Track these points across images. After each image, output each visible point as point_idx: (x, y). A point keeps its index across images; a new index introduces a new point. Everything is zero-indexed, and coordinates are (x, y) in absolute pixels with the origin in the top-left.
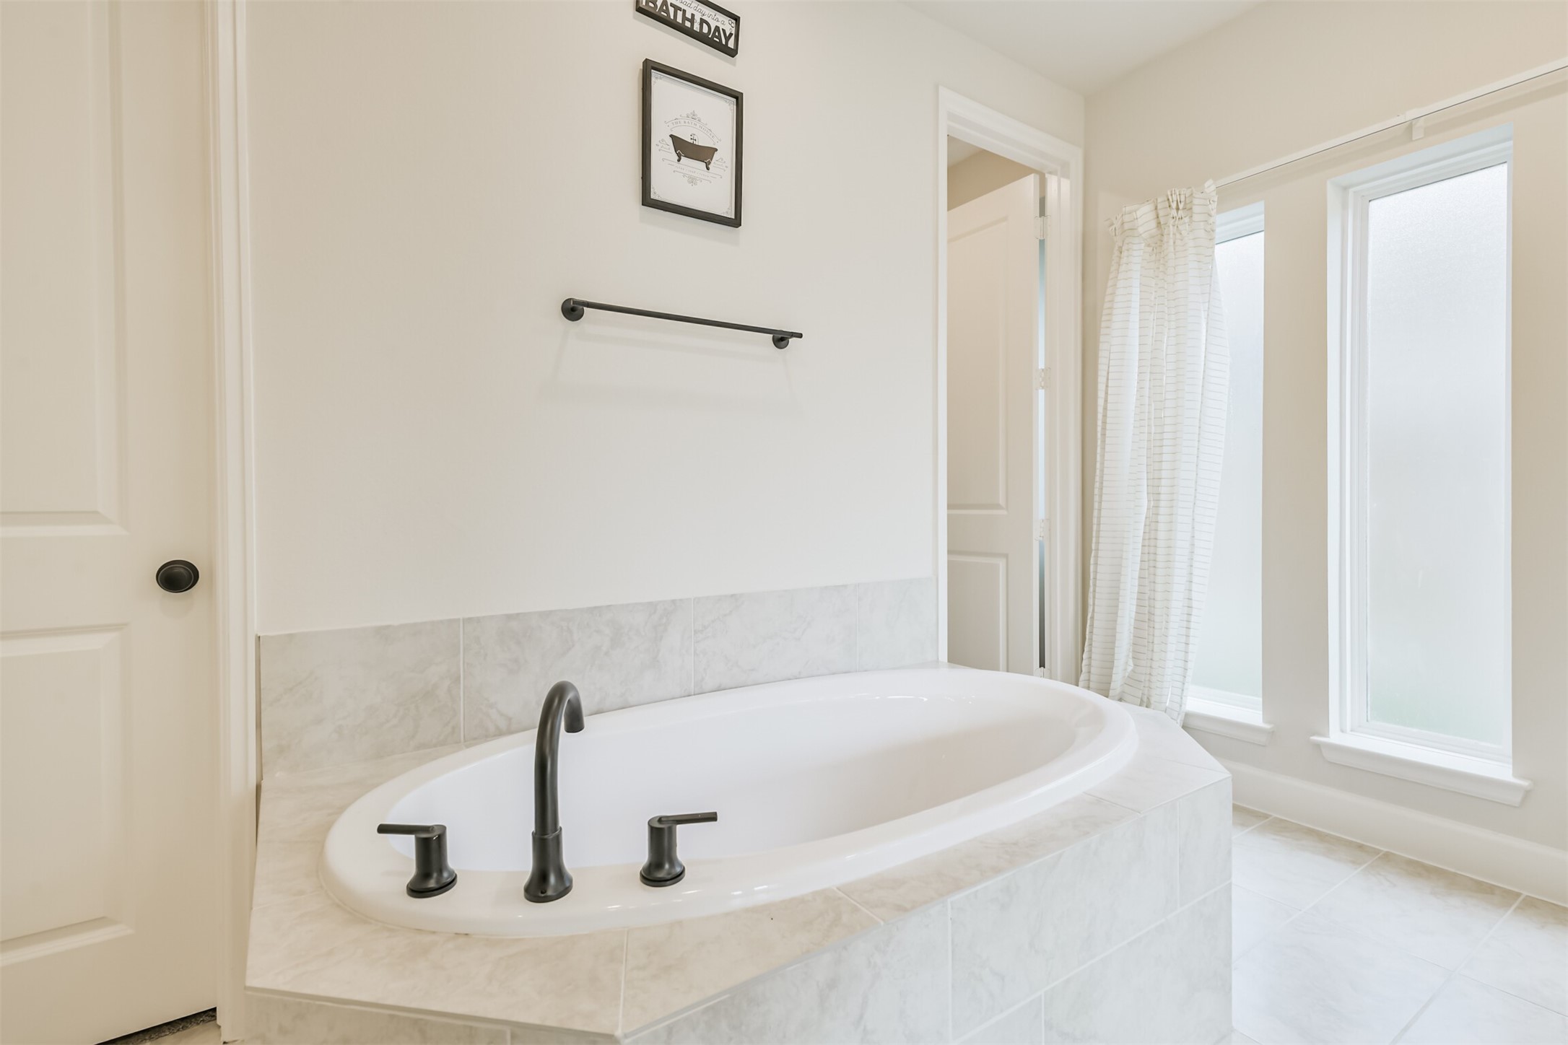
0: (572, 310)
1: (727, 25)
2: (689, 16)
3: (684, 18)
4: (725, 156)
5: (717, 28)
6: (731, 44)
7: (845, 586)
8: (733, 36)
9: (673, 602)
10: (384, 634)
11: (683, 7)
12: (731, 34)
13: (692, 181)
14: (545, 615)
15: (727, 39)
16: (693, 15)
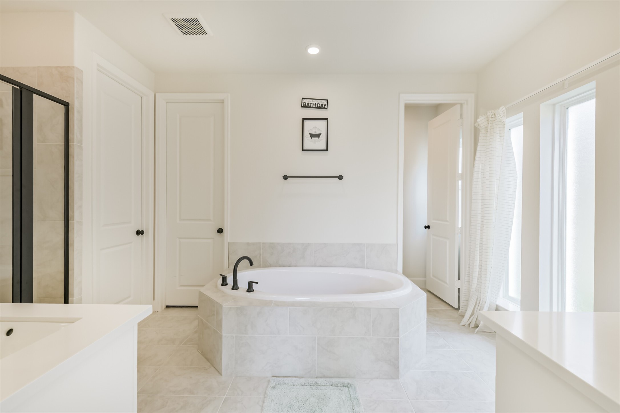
0: (285, 178)
1: (325, 102)
2: (314, 104)
3: (313, 105)
4: (324, 135)
5: (322, 104)
6: (326, 107)
7: (361, 244)
8: (327, 105)
9: (308, 243)
10: (248, 244)
11: (313, 102)
12: (326, 104)
13: (315, 143)
14: (278, 244)
15: (325, 106)
16: (315, 104)
